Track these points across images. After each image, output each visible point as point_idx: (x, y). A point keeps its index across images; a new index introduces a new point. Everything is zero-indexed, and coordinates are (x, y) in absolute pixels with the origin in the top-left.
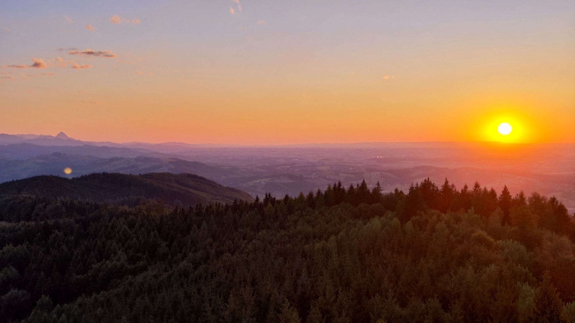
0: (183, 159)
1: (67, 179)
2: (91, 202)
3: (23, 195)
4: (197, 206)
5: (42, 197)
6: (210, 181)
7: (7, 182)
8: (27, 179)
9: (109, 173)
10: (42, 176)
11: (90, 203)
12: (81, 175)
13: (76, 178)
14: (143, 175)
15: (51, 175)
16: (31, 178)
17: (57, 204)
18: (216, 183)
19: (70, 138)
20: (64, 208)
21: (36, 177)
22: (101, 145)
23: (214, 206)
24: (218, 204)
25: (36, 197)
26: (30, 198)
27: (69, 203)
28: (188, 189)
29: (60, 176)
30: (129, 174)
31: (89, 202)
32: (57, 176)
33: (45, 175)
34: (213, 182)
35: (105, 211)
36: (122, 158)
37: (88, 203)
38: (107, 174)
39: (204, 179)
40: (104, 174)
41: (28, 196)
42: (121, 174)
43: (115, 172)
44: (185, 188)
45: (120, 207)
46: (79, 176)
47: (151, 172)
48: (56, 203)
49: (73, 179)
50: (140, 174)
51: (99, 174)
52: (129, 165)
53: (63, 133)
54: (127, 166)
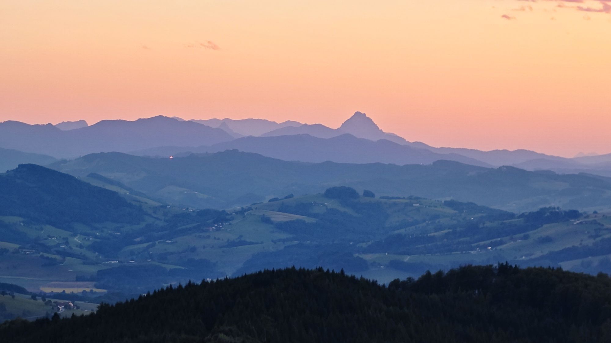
1: (374, 283)
7: (170, 289)
8: (236, 280)
9: (524, 267)
10: (288, 271)
12: (424, 273)
13: (404, 282)
15: (320, 270)
16: (252, 275)
19: (389, 135)
21: (267, 272)
22: (496, 164)
29: (348, 274)
30: (595, 274)
32: (337, 271)
33: (297, 268)
36: (574, 214)
38: (516, 270)
40: (505, 269)
42: (568, 273)
43: (545, 264)
46: (416, 277)
49: (396, 283)
51: (487, 270)
52: (598, 239)
53: (365, 114)
54: (589, 242)
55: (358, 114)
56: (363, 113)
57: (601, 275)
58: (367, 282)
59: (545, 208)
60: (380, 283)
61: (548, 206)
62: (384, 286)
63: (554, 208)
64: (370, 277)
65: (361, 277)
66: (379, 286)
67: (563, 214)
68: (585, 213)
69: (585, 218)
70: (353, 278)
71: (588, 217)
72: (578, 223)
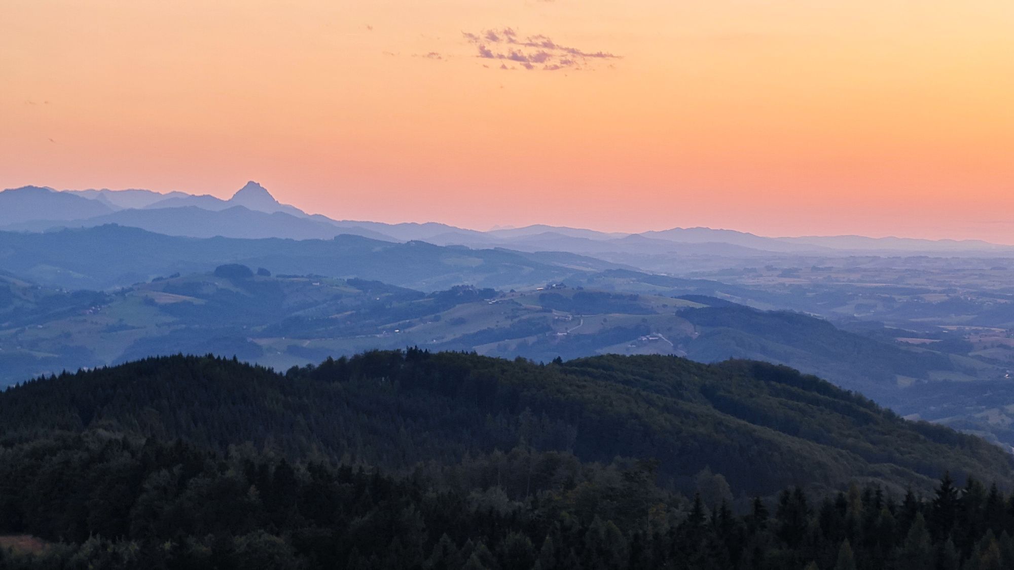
0: (736, 300)
1: (270, 371)
2: (361, 469)
3: (101, 431)
4: (784, 500)
5: (171, 443)
6: (846, 395)
7: (42, 380)
8: (117, 368)
9: (435, 351)
10: (173, 357)
11: (355, 471)
12: (325, 359)
13: (303, 369)
14: (570, 363)
15: (210, 356)
16: (134, 363)
17: (230, 473)
18: (871, 405)
19: (285, 207)
20: (253, 488)
21: (151, 360)
22: (404, 238)
23: (858, 501)
24: (873, 496)
25: (148, 441)
26: (125, 445)
27: (272, 469)
28: (755, 427)
29: (241, 360)
30: (512, 359)
31: (350, 469)
32: (229, 358)
33: (185, 355)
34: (860, 400)
35: (412, 506)
36: (489, 293)
37: (346, 474)
38: (427, 355)
39: (825, 388)
40: (414, 354)
41: (119, 436)
42: (483, 357)
43: (458, 348)
44: (742, 422)
45: (475, 494)
46: (316, 364)
47: (604, 351)
48: (223, 468)
49: (294, 371)
50: (558, 361)
51: (395, 355)
52: (516, 320)
53: (259, 184)
54: (507, 324)
55: (250, 183)
56: (256, 182)
57: (519, 360)
58: (263, 369)
59: (458, 286)
60: (277, 371)
61: (460, 285)
62: (281, 373)
63: (468, 286)
64: (265, 364)
65: (256, 365)
66: (275, 374)
67: (478, 293)
68: (501, 291)
69: (501, 297)
70: (247, 365)
71: (504, 295)
72: (494, 303)
